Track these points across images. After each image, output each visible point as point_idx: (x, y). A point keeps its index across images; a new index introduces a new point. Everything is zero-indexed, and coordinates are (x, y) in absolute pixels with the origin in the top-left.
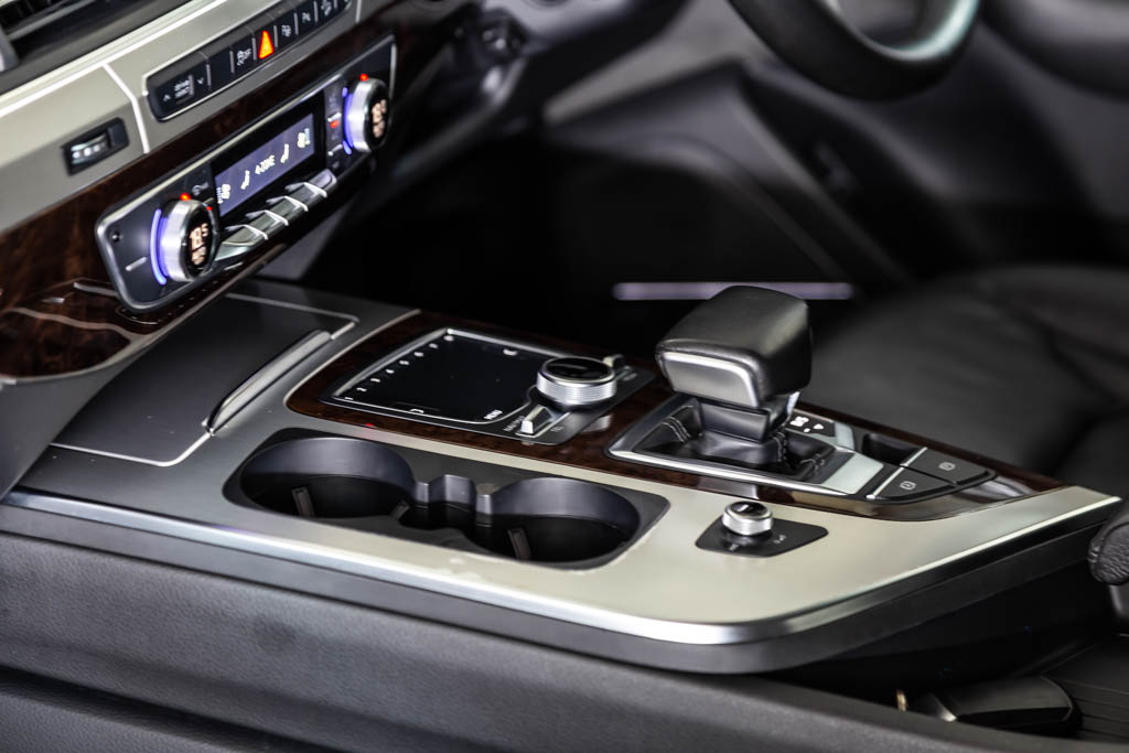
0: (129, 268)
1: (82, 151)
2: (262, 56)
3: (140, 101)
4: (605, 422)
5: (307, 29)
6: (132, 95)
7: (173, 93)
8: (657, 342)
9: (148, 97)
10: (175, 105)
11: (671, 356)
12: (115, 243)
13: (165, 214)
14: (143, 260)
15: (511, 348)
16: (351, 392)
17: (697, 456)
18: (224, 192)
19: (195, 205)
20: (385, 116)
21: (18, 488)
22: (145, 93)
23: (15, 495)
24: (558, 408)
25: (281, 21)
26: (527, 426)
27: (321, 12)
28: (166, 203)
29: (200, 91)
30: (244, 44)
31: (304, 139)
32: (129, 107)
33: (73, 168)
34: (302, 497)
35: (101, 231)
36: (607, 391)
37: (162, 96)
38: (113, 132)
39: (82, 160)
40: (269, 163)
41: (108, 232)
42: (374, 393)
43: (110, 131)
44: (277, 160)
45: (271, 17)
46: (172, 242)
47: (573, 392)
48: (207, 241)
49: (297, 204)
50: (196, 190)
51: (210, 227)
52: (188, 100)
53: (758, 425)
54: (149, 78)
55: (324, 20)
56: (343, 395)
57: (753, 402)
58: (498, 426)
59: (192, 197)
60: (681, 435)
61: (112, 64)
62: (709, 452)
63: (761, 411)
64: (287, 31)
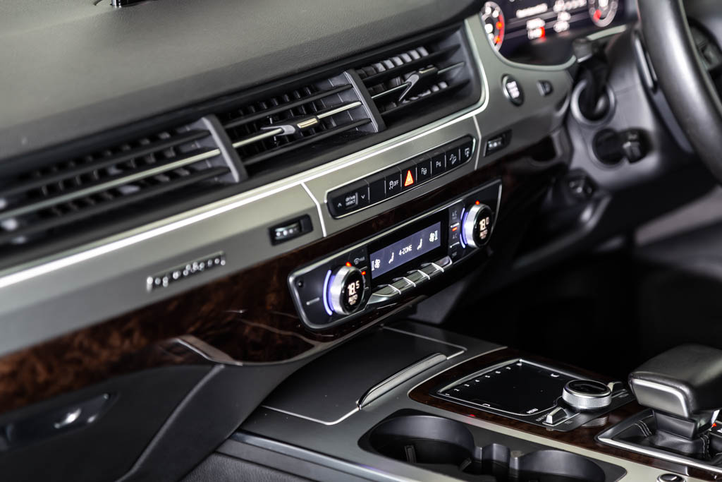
0: (308, 303)
1: (282, 233)
2: (406, 185)
3: (322, 206)
4: (602, 421)
5: (437, 171)
6: (318, 202)
7: (344, 203)
8: (629, 372)
9: (327, 203)
10: (345, 209)
11: (637, 382)
12: (299, 289)
13: (334, 273)
14: (318, 299)
15: (555, 372)
16: (450, 391)
17: (652, 446)
18: (376, 264)
19: (353, 269)
20: (488, 227)
21: (240, 430)
22: (326, 201)
23: (239, 435)
24: (572, 410)
25: (420, 165)
26: (550, 419)
27: (449, 162)
28: (335, 267)
29: (362, 203)
30: (394, 177)
31: (434, 237)
32: (315, 208)
33: (275, 241)
34: (410, 451)
35: (291, 280)
36: (605, 402)
37: (337, 203)
38: (303, 222)
39: (282, 237)
40: (409, 249)
41: (295, 281)
42: (464, 393)
43: (302, 222)
44: (414, 248)
45: (415, 163)
46: (336, 289)
47: (583, 401)
48: (359, 292)
49: (424, 275)
50: (356, 261)
51: (361, 283)
52: (354, 207)
53: (690, 429)
54: (329, 193)
55: (450, 166)
56: (444, 392)
57: (686, 414)
58: (533, 417)
59: (353, 264)
60: (646, 432)
61: (306, 183)
62: (660, 443)
63: (691, 419)
64: (424, 171)
